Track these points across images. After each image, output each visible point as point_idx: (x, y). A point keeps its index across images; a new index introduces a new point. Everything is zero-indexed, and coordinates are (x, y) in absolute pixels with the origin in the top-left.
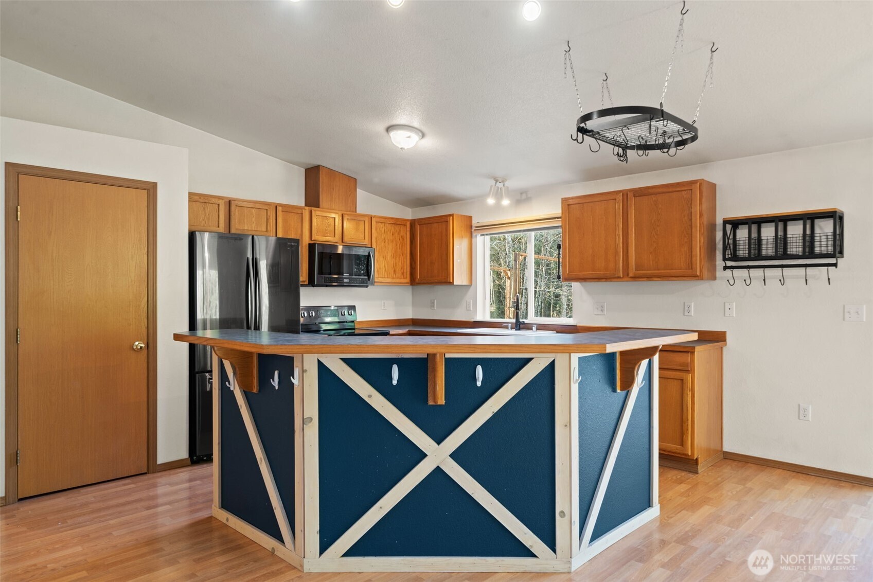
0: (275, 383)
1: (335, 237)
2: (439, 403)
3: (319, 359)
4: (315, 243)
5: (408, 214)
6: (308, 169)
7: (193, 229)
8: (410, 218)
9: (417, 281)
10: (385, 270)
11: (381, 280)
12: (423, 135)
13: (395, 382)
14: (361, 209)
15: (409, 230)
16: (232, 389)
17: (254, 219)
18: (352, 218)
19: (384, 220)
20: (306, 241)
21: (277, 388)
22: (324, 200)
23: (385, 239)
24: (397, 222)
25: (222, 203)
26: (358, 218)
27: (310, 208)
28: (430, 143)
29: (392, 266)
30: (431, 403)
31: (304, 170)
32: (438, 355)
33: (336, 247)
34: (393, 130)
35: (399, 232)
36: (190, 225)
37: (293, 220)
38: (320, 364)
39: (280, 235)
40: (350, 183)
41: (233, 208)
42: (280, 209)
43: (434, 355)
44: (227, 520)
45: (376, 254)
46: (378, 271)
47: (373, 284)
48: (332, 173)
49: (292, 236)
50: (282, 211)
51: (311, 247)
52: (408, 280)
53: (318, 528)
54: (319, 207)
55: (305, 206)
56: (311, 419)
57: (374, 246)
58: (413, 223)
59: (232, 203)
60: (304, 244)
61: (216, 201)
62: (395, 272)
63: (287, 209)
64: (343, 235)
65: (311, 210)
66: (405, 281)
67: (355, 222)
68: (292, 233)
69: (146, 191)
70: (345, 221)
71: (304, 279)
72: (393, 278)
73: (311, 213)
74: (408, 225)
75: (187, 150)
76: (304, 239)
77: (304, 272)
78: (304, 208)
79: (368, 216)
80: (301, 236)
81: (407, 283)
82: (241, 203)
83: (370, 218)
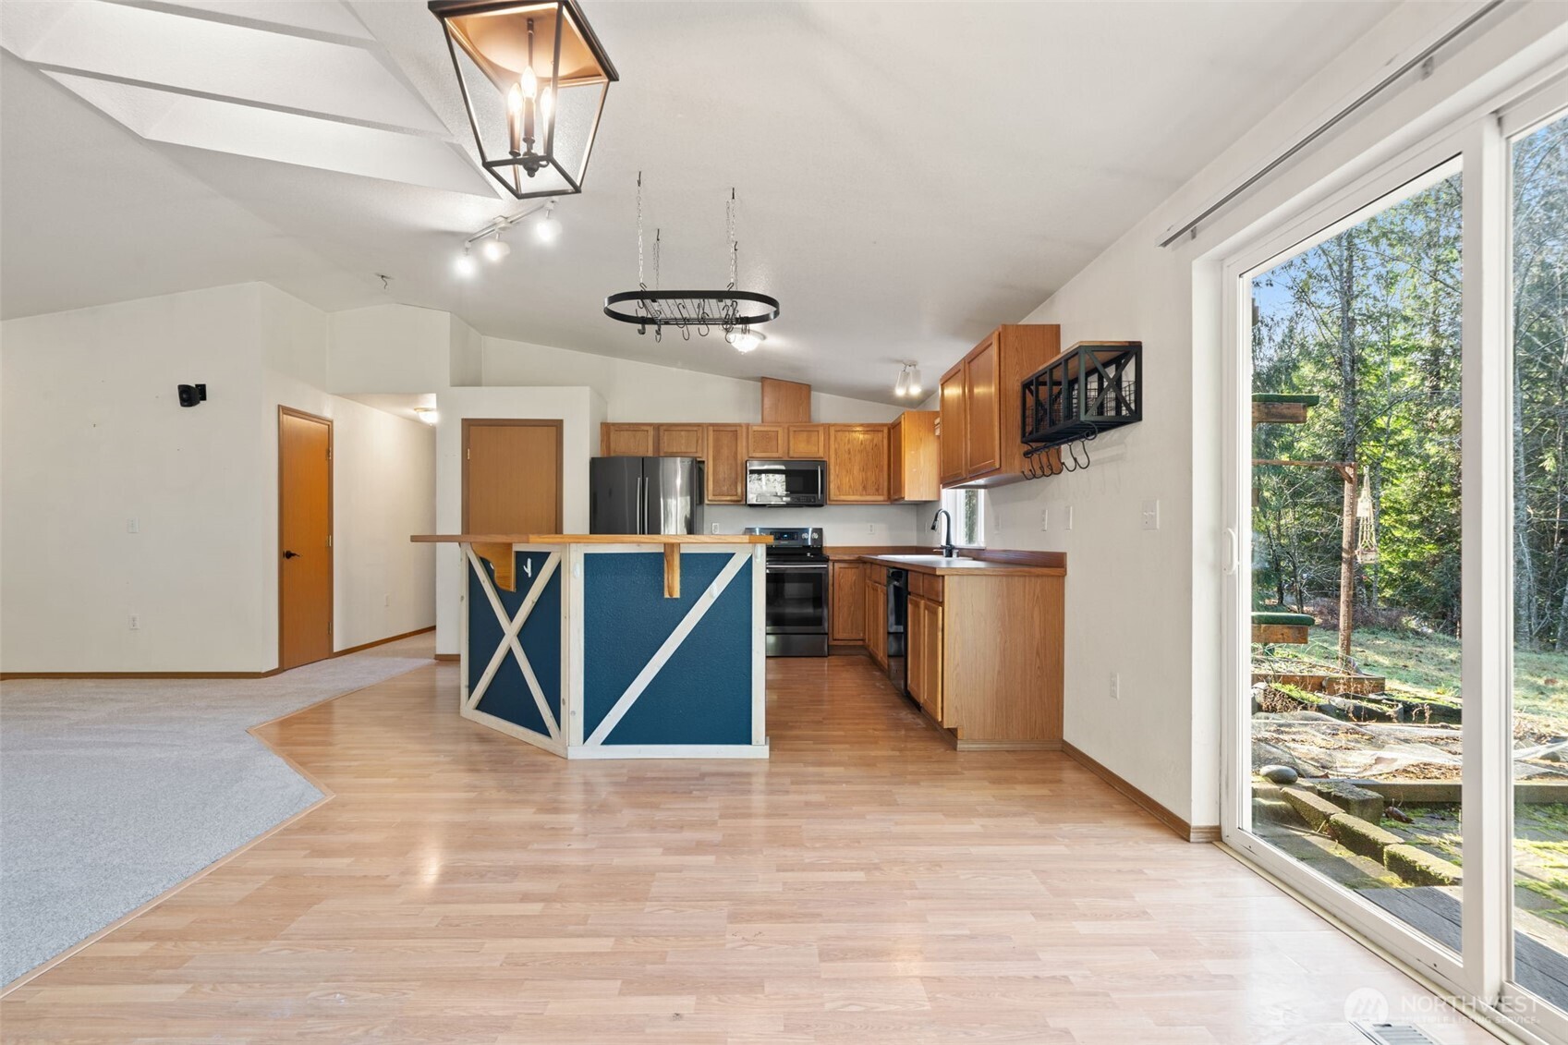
1: (778, 451)
8: (891, 421)
10: (850, 487)
11: (841, 498)
12: (764, 338)
14: (818, 416)
15: (887, 436)
17: (683, 441)
18: (802, 428)
19: (848, 428)
20: (742, 458)
22: (768, 414)
23: (849, 450)
24: (868, 429)
25: (650, 429)
26: (811, 429)
40: (801, 391)
41: (661, 433)
42: (710, 429)
45: (836, 468)
47: (830, 502)
48: (776, 383)
50: (713, 431)
57: (832, 459)
58: (890, 427)
60: (739, 462)
61: (645, 428)
62: (865, 488)
63: (718, 428)
64: (789, 450)
65: (748, 426)
66: (881, 498)
67: (805, 434)
68: (725, 452)
69: (554, 428)
70: (791, 434)
71: (739, 499)
72: (861, 495)
73: (748, 429)
74: (886, 431)
75: (588, 388)
76: (739, 457)
77: (739, 490)
78: (740, 425)
79: (823, 425)
80: (736, 453)
81: (884, 501)
82: (670, 427)
83: (827, 427)
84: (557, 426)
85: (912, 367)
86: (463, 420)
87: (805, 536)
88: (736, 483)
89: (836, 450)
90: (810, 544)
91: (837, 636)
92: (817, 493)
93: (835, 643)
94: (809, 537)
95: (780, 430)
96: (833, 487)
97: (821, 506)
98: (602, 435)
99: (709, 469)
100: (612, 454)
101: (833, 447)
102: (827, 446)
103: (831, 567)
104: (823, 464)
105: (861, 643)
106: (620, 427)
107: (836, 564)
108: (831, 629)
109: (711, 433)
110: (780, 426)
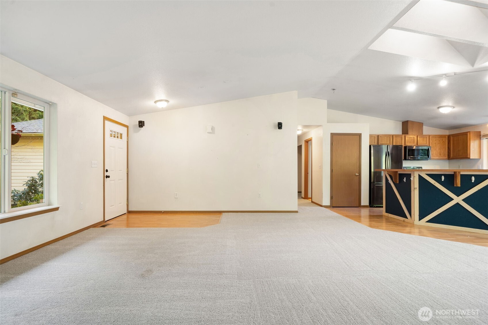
0: (405, 180)
1: (414, 143)
2: (458, 186)
3: (419, 174)
4: (407, 146)
5: (447, 133)
6: (403, 122)
7: (370, 145)
8: (448, 134)
9: (451, 158)
10: (436, 154)
11: (433, 158)
12: (454, 108)
13: (443, 180)
14: (425, 133)
15: (447, 139)
16: (390, 183)
17: (385, 140)
18: (421, 136)
19: (435, 136)
20: (404, 145)
21: (405, 182)
22: (410, 132)
23: (436, 143)
24: (441, 136)
25: (377, 136)
26: (424, 137)
27: (405, 135)
28: (457, 109)
29: (439, 152)
30: (455, 186)
31: (401, 123)
32: (457, 172)
33: (413, 147)
34: (440, 108)
35: (442, 140)
36: (370, 143)
37: (399, 139)
38: (419, 175)
39: (394, 144)
40: (420, 125)
41: (379, 137)
42: (394, 136)
43: (456, 172)
44: (388, 215)
45: (432, 148)
46: (432, 154)
47: (430, 159)
48: (413, 122)
49: (398, 144)
51: (405, 147)
52: (447, 157)
53: (418, 214)
54: (408, 134)
55: (402, 134)
56: (416, 188)
57: (431, 146)
58: (449, 136)
59: (379, 136)
61: (374, 136)
63: (396, 136)
64: (417, 143)
67: (422, 138)
69: (359, 136)
70: (418, 138)
72: (439, 157)
75: (369, 124)
79: (427, 135)
80: (402, 144)
86: (331, 133)
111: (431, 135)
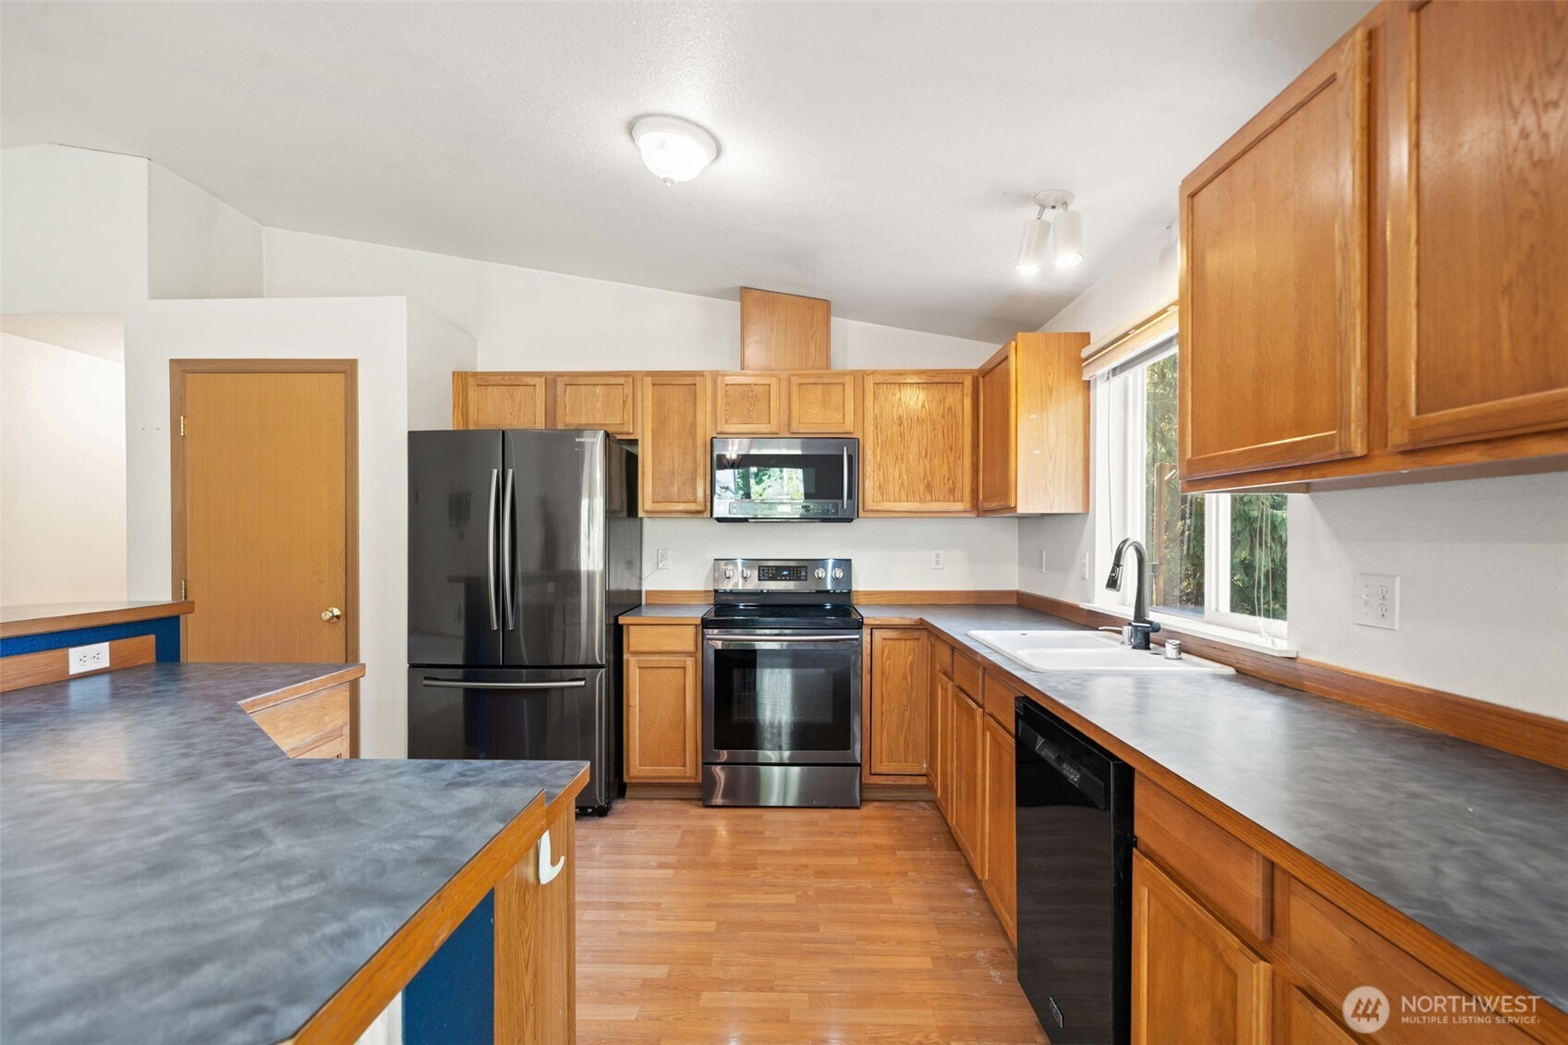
1: (769, 422)
8: (975, 369)
10: (902, 485)
15: (970, 391)
17: (599, 405)
18: (817, 380)
19: (898, 379)
22: (751, 354)
23: (899, 422)
24: (939, 380)
25: (540, 382)
26: (831, 382)
29: (922, 475)
35: (941, 401)
40: (814, 313)
41: (559, 389)
42: (647, 381)
48: (768, 298)
50: (653, 385)
54: (739, 367)
57: (870, 435)
58: (981, 380)
59: (559, 380)
60: (700, 442)
61: (531, 381)
62: (929, 487)
63: (662, 380)
64: (789, 419)
65: (716, 375)
66: (959, 506)
67: (819, 390)
68: (675, 424)
69: (343, 375)
70: (795, 389)
71: (699, 508)
72: (922, 501)
73: (715, 382)
74: (968, 382)
75: (403, 299)
76: (700, 432)
77: (700, 493)
78: (701, 374)
79: (853, 373)
80: (694, 426)
81: (964, 511)
82: (574, 379)
83: (860, 376)
84: (347, 370)
85: (1059, 211)
86: (171, 360)
87: (820, 573)
88: (694, 479)
89: (876, 418)
90: (829, 587)
91: (877, 768)
92: (842, 498)
93: (875, 780)
94: (828, 577)
95: (773, 382)
96: (869, 486)
97: (850, 520)
98: (456, 394)
99: (645, 454)
100: (472, 427)
101: (870, 414)
102: (860, 412)
103: (866, 638)
104: (854, 444)
105: (922, 781)
106: (486, 380)
107: (876, 633)
108: (866, 757)
109: (649, 390)
110: (775, 376)
111: (874, 373)
